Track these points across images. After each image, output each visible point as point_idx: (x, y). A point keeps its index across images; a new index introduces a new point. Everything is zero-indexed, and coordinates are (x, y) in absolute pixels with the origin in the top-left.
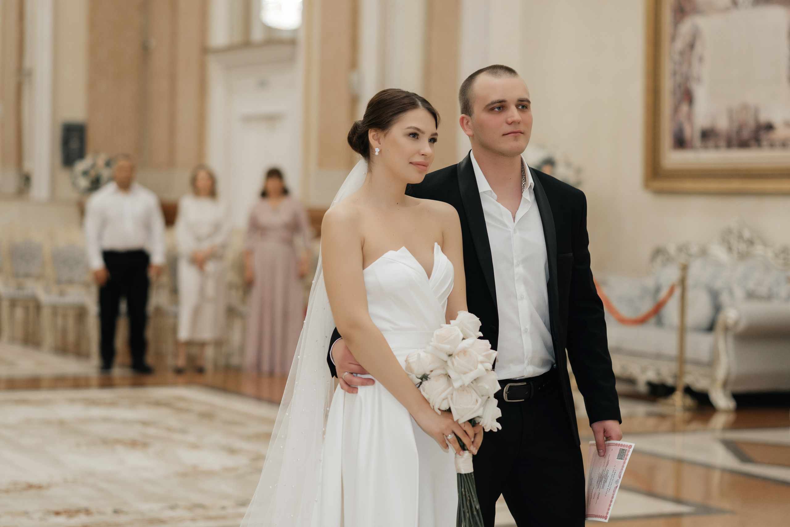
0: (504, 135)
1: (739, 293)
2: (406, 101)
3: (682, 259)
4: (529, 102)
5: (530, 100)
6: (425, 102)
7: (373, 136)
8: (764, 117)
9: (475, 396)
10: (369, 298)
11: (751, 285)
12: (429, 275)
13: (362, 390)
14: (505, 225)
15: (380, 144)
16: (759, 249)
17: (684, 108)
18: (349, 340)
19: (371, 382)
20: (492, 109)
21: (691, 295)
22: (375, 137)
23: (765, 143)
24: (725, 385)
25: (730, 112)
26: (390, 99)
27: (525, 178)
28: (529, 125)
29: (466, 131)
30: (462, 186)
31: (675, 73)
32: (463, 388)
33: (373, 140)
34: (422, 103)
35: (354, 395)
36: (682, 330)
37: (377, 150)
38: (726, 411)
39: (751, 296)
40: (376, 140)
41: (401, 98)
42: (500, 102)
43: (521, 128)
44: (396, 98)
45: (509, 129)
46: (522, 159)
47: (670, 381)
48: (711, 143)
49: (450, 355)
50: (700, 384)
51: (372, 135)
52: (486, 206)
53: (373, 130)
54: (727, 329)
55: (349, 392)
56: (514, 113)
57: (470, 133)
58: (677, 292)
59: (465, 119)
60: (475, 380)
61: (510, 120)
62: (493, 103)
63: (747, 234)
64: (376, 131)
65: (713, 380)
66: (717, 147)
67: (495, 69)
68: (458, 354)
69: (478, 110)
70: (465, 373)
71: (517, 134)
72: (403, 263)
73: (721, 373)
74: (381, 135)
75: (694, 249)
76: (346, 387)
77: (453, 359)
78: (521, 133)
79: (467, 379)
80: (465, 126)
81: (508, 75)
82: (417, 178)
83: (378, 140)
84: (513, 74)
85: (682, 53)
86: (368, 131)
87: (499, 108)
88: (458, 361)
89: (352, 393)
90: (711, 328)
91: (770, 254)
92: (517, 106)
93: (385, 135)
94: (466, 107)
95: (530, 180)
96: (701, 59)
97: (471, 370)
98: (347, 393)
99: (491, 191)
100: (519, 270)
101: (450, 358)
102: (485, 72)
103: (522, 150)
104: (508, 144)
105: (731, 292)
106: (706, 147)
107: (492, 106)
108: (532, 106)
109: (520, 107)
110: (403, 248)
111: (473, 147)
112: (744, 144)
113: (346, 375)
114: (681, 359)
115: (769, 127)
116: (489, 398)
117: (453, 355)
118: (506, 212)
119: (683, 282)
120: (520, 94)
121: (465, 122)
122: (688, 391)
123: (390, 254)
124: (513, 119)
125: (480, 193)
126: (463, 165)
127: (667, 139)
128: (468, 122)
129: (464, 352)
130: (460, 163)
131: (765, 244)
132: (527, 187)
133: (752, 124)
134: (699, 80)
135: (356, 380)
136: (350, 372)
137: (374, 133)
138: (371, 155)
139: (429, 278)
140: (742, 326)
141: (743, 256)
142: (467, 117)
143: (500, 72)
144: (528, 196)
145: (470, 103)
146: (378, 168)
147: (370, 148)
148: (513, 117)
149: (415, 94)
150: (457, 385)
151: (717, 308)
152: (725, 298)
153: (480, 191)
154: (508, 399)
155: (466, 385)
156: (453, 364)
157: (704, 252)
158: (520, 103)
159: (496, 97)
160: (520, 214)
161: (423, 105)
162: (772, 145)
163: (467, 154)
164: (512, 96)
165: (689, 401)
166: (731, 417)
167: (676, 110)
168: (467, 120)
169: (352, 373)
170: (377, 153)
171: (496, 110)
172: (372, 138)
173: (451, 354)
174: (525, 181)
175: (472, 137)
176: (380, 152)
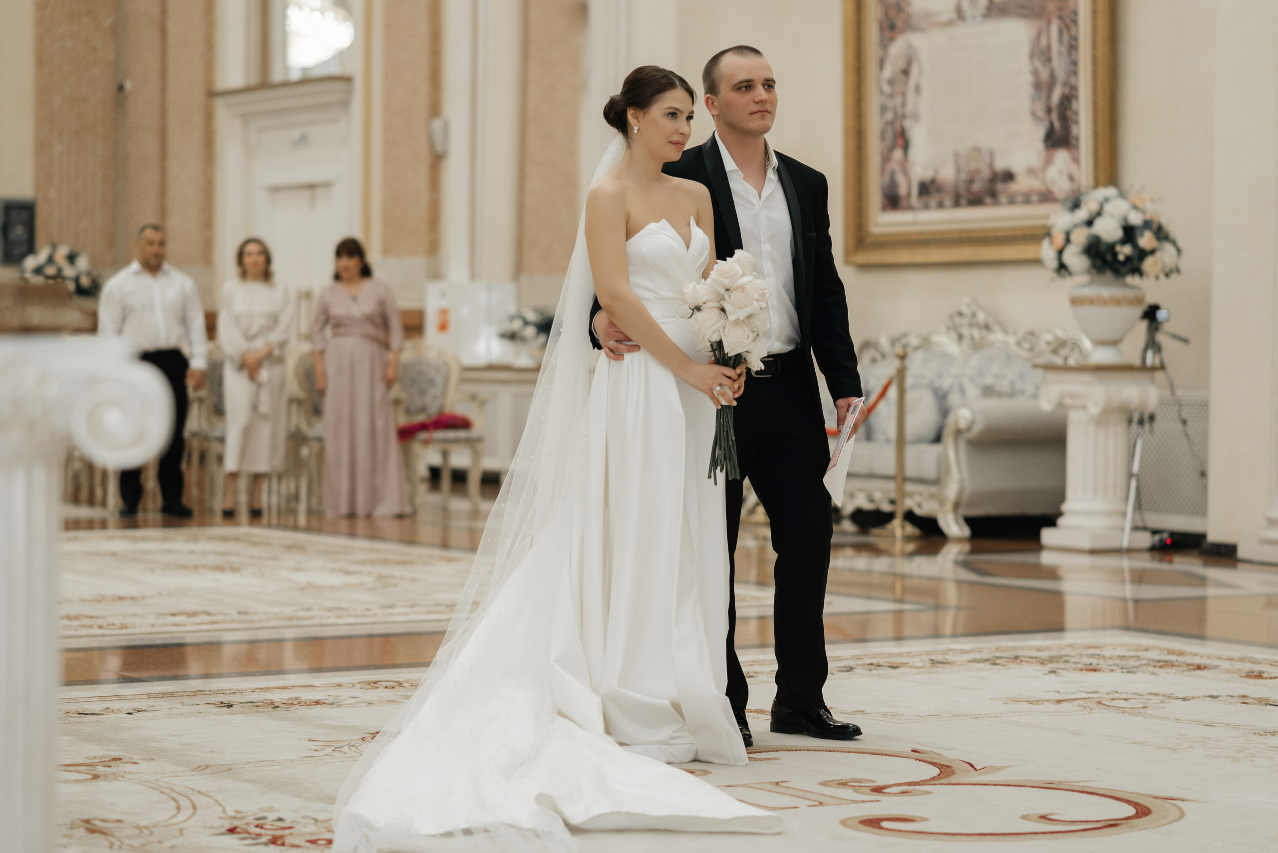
0: (751, 114)
1: (972, 391)
2: (664, 81)
3: (899, 350)
4: (774, 81)
5: (775, 79)
6: (683, 82)
7: (632, 115)
8: (1001, 164)
9: (747, 331)
10: (631, 268)
11: (989, 380)
12: (688, 247)
13: (628, 357)
14: (752, 204)
15: (639, 122)
16: (997, 336)
17: (898, 154)
18: (610, 312)
19: (636, 348)
20: (740, 89)
21: (910, 396)
22: (634, 116)
23: (1003, 199)
24: (956, 506)
25: (957, 156)
26: (648, 78)
27: (769, 158)
28: (774, 104)
29: (712, 111)
30: (709, 164)
31: (883, 109)
32: (737, 322)
33: (632, 119)
34: (679, 83)
35: (620, 362)
36: (901, 441)
37: (636, 129)
38: (959, 540)
39: (988, 391)
40: (634, 118)
41: (660, 78)
42: (748, 81)
43: (768, 107)
44: (655, 78)
45: (756, 108)
46: (765, 140)
47: (886, 507)
48: (933, 202)
49: (727, 290)
50: (924, 509)
51: (630, 114)
52: (732, 185)
53: (631, 109)
54: (958, 433)
55: (614, 359)
56: (761, 92)
57: (716, 112)
58: (893, 393)
59: (710, 99)
60: (748, 316)
61: (757, 99)
62: (740, 82)
63: (981, 317)
64: (634, 109)
65: (942, 503)
66: (941, 205)
67: (741, 49)
68: (736, 289)
69: (725, 91)
70: (741, 308)
71: (763, 113)
72: (664, 234)
73: (951, 491)
74: (640, 114)
75: (914, 341)
76: (612, 355)
77: (731, 293)
78: (768, 112)
79: (742, 314)
80: (710, 107)
81: (754, 55)
82: (675, 156)
83: (637, 118)
84: (758, 54)
85: (891, 82)
86: (626, 109)
87: (746, 87)
88: (735, 296)
89: (619, 360)
90: (938, 439)
91: (1011, 340)
92: (763, 86)
93: (644, 115)
94: (712, 88)
95: (774, 161)
96: (918, 89)
97: (747, 306)
98: (612, 361)
99: (737, 170)
100: (766, 247)
101: (727, 292)
102: (730, 53)
103: (767, 130)
104: (754, 123)
105: (962, 391)
106: (926, 207)
107: (740, 86)
108: (776, 86)
109: (766, 87)
110: (664, 220)
111: (717, 126)
112: (976, 201)
113: (612, 343)
114: (901, 478)
115: (1009, 176)
116: (758, 335)
117: (731, 290)
118: (753, 191)
119: (901, 373)
120: (765, 74)
121: (710, 102)
122: (910, 517)
123: (652, 226)
124: (761, 98)
125: (728, 172)
126: (709, 145)
127: (875, 198)
128: (713, 103)
129: (742, 288)
130: (704, 144)
131: (1005, 331)
132: (770, 167)
133: (986, 174)
134: (916, 117)
135: (622, 347)
136: (615, 340)
137: (633, 112)
138: (629, 132)
139: (688, 250)
140: (977, 428)
141: (976, 346)
142: (713, 97)
143: (747, 52)
144: (772, 175)
145: (716, 83)
146: (637, 145)
147: (628, 125)
148: (760, 96)
149: (673, 73)
150: (731, 318)
151: (944, 412)
152: (954, 399)
153: (727, 171)
154: (756, 375)
155: (741, 319)
156: (730, 297)
157: (926, 343)
158: (766, 82)
159: (742, 77)
160: (765, 193)
161: (681, 85)
162: (1012, 202)
163: (711, 134)
164: (759, 76)
165: (910, 529)
166: (966, 547)
167: (886, 159)
168: (712, 99)
169: (617, 341)
170: (636, 131)
171: (744, 89)
172: (631, 117)
173: (728, 288)
174: (769, 161)
175: (717, 117)
176: (638, 130)
